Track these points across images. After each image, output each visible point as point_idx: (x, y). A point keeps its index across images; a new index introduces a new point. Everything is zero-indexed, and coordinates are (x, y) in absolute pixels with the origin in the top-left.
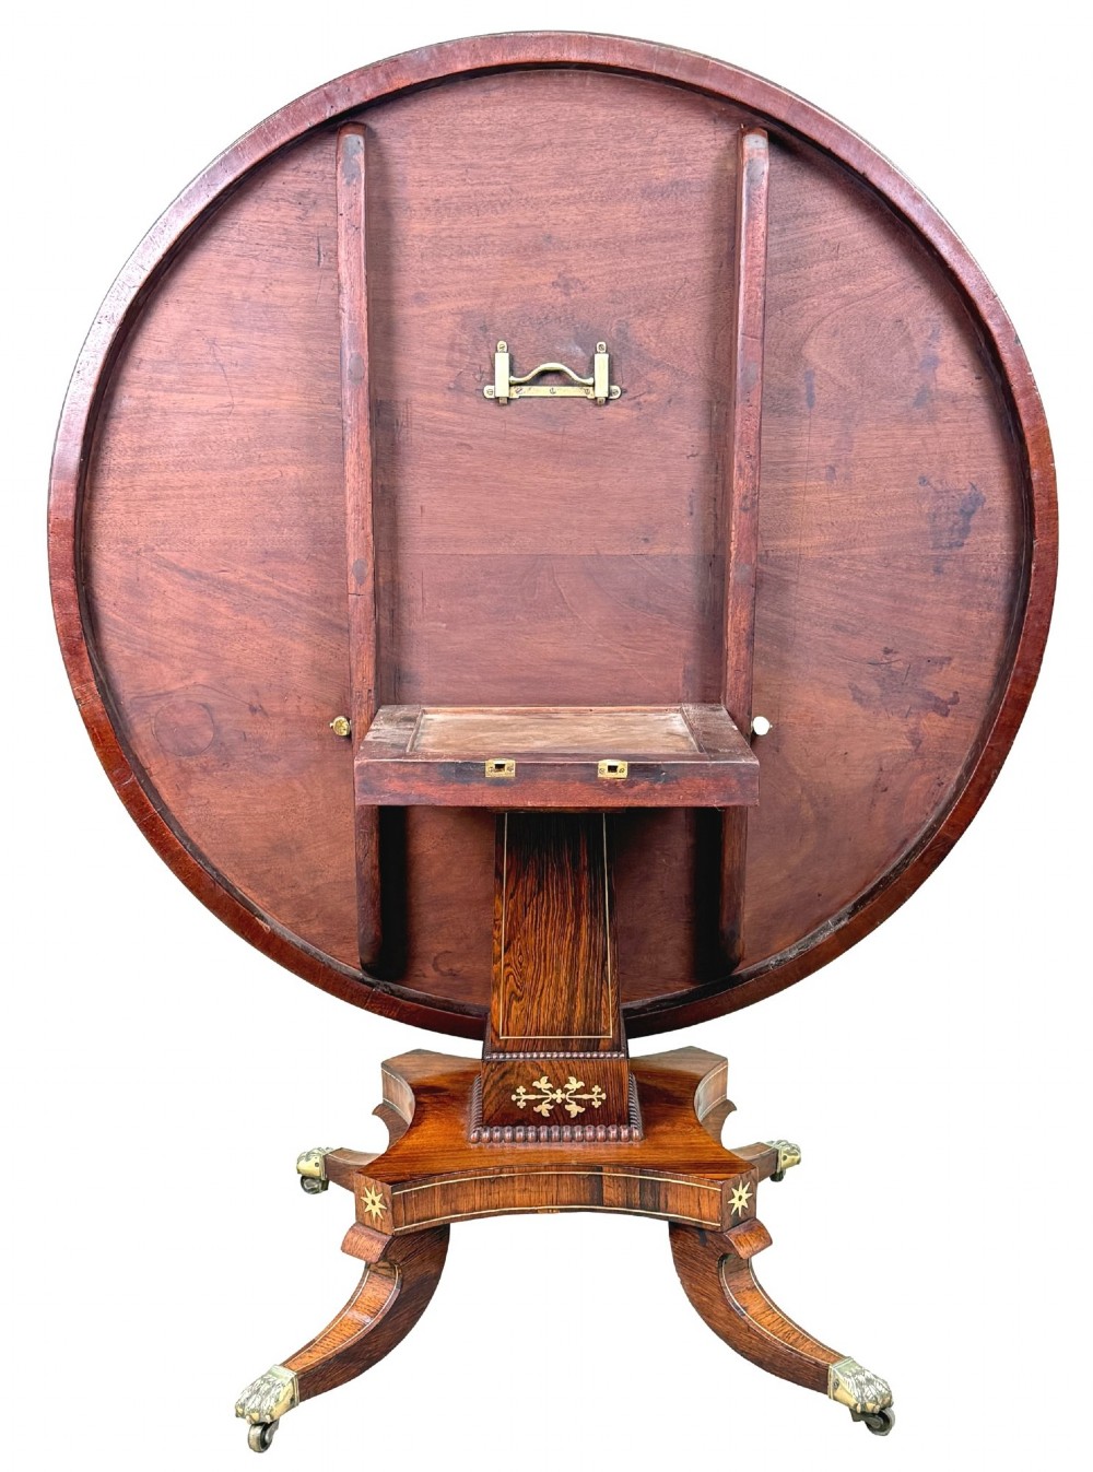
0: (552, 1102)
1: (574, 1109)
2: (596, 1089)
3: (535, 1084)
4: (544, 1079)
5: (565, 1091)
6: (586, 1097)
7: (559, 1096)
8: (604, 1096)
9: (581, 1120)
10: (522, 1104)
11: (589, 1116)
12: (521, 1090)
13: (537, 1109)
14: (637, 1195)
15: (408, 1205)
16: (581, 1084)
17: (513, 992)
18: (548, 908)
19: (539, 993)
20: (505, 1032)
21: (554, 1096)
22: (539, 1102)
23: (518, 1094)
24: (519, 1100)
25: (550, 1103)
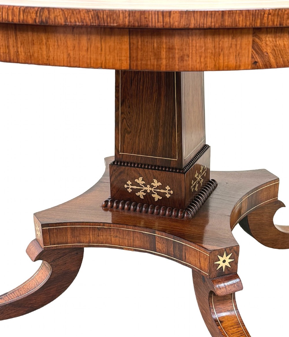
0: (145, 191)
1: (156, 197)
2: (168, 188)
3: (136, 180)
4: (141, 179)
5: (152, 186)
6: (162, 191)
7: (148, 189)
8: (172, 192)
9: (160, 203)
10: (130, 190)
11: (164, 203)
12: (129, 183)
13: (137, 194)
14: (172, 249)
15: (52, 235)
16: (160, 184)
17: (126, 129)
18: (144, 82)
19: (139, 131)
20: (122, 151)
21: (146, 188)
22: (139, 190)
23: (128, 185)
24: (128, 188)
25: (144, 192)
